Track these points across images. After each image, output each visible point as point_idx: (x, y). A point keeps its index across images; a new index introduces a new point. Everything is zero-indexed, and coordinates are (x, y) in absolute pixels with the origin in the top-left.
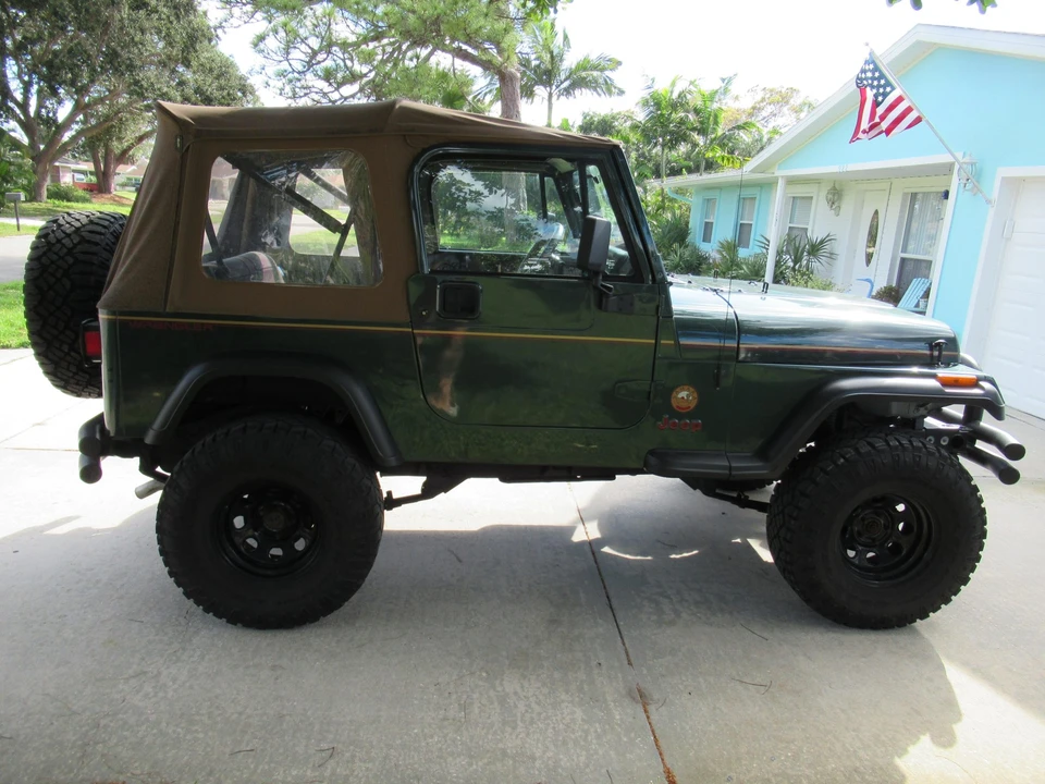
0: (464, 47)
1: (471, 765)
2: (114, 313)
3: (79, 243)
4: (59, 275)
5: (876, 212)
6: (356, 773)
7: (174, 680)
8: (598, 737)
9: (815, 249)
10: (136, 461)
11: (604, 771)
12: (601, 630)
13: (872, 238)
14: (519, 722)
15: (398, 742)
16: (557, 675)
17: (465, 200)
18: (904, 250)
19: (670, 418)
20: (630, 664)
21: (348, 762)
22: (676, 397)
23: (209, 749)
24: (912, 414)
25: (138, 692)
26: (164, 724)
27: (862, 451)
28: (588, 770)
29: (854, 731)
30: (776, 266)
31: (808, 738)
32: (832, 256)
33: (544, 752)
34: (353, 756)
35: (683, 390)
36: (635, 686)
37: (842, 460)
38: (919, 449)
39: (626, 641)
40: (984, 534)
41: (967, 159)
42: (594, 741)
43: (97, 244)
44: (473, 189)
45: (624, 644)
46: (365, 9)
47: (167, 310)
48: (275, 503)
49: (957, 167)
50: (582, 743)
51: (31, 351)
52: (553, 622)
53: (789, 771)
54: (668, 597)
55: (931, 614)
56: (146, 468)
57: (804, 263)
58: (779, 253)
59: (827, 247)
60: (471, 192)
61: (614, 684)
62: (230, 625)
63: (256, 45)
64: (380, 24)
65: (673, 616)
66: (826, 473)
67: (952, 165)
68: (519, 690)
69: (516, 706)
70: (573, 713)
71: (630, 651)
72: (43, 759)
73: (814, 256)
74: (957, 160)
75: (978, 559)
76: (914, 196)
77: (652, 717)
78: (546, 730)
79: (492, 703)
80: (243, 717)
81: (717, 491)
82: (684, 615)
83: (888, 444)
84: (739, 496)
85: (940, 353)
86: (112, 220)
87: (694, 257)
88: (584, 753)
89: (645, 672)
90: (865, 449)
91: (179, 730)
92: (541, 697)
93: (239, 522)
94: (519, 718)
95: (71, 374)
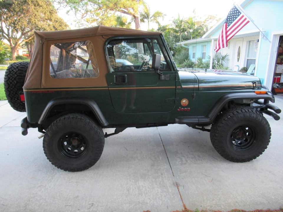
0: (124, 10)
1: (130, 206)
2: (27, 89)
3: (18, 71)
4: (13, 80)
5: (240, 47)
6: (99, 210)
7: (50, 187)
8: (165, 196)
9: (223, 58)
10: (37, 129)
11: (166, 206)
12: (166, 167)
13: (239, 54)
14: (143, 193)
15: (110, 201)
16: (154, 180)
17: (125, 51)
18: (248, 57)
19: (181, 108)
20: (174, 176)
21: (97, 207)
22: (182, 102)
23: (59, 206)
24: (249, 102)
25: (40, 191)
26: (47, 199)
27: (235, 114)
28: (162, 206)
29: (236, 191)
30: (213, 64)
31: (223, 194)
32: (228, 60)
33: (150, 201)
34: (98, 205)
35: (184, 100)
36: (175, 182)
37: (229, 117)
38: (251, 112)
39: (172, 169)
40: (270, 135)
41: (263, 30)
42: (164, 198)
43: (23, 71)
44: (127, 48)
45: (172, 170)
46: (96, 2)
47: (42, 87)
48: (75, 138)
49: (261, 33)
50: (161, 198)
51: (7, 101)
52: (153, 165)
53: (218, 203)
54: (184, 157)
55: (257, 157)
56: (40, 130)
57: (220, 62)
58: (213, 60)
59: (227, 58)
60: (127, 49)
61: (169, 182)
62: (65, 171)
63: (67, 13)
64: (101, 5)
65: (186, 162)
66: (225, 120)
67: (259, 32)
68: (143, 185)
69: (142, 189)
70: (158, 190)
71: (174, 172)
72: (15, 210)
73: (223, 60)
74: (260, 31)
75: (269, 141)
76: (250, 42)
77: (180, 190)
78: (151, 195)
79: (136, 189)
80: (68, 196)
81: (196, 127)
82: (188, 161)
83: (242, 111)
84: (202, 128)
85: (256, 85)
86: (27, 64)
87: (190, 63)
88: (161, 201)
89: (178, 178)
90: (236, 113)
91: (51, 201)
92: (149, 187)
93: (65, 143)
94: (143, 192)
95: (18, 106)
